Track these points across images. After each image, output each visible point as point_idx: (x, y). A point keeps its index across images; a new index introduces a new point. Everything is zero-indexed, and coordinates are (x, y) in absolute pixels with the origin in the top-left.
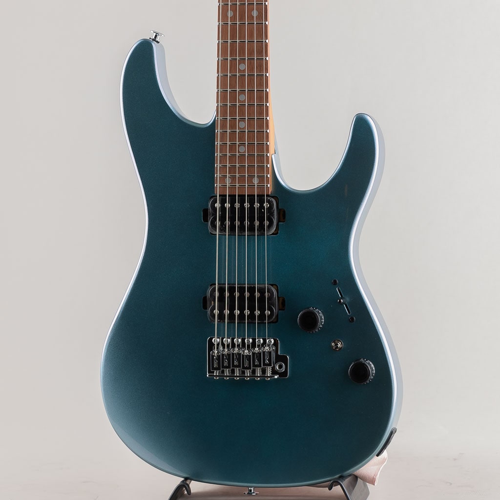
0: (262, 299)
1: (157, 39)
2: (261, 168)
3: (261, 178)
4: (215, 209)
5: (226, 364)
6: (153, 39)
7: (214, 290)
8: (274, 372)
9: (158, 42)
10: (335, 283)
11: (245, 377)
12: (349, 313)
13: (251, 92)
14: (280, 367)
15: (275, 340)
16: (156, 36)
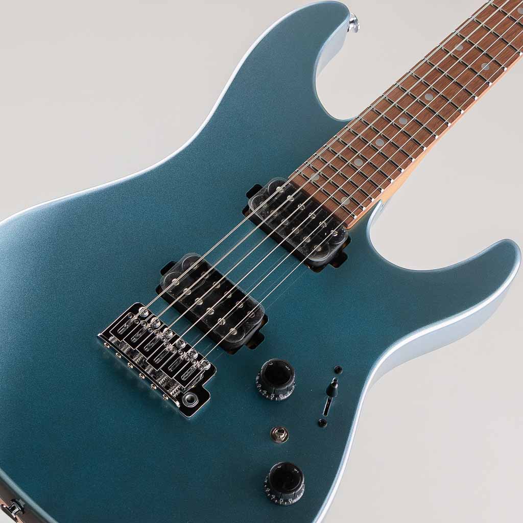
0: (240, 314)
2: (363, 195)
4: (273, 189)
5: (134, 340)
7: (196, 259)
8: (180, 398)
10: (338, 371)
11: (144, 371)
12: (326, 413)
13: (418, 123)
14: (191, 400)
15: (212, 368)
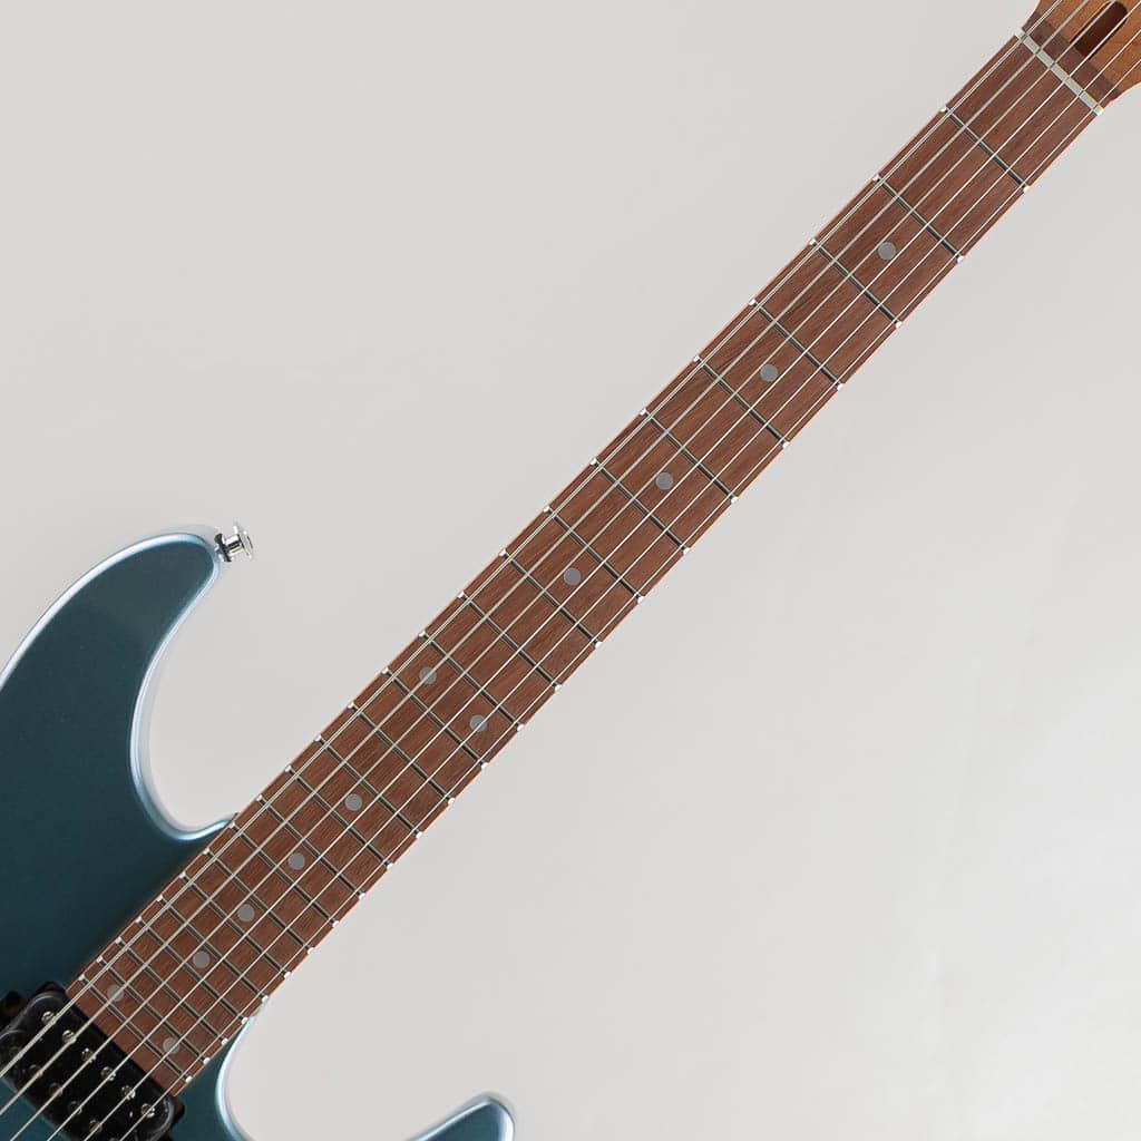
1: (231, 554)
2: (205, 1035)
3: (187, 1054)
6: (222, 546)
9: (228, 560)
13: (325, 870)
16: (235, 545)
